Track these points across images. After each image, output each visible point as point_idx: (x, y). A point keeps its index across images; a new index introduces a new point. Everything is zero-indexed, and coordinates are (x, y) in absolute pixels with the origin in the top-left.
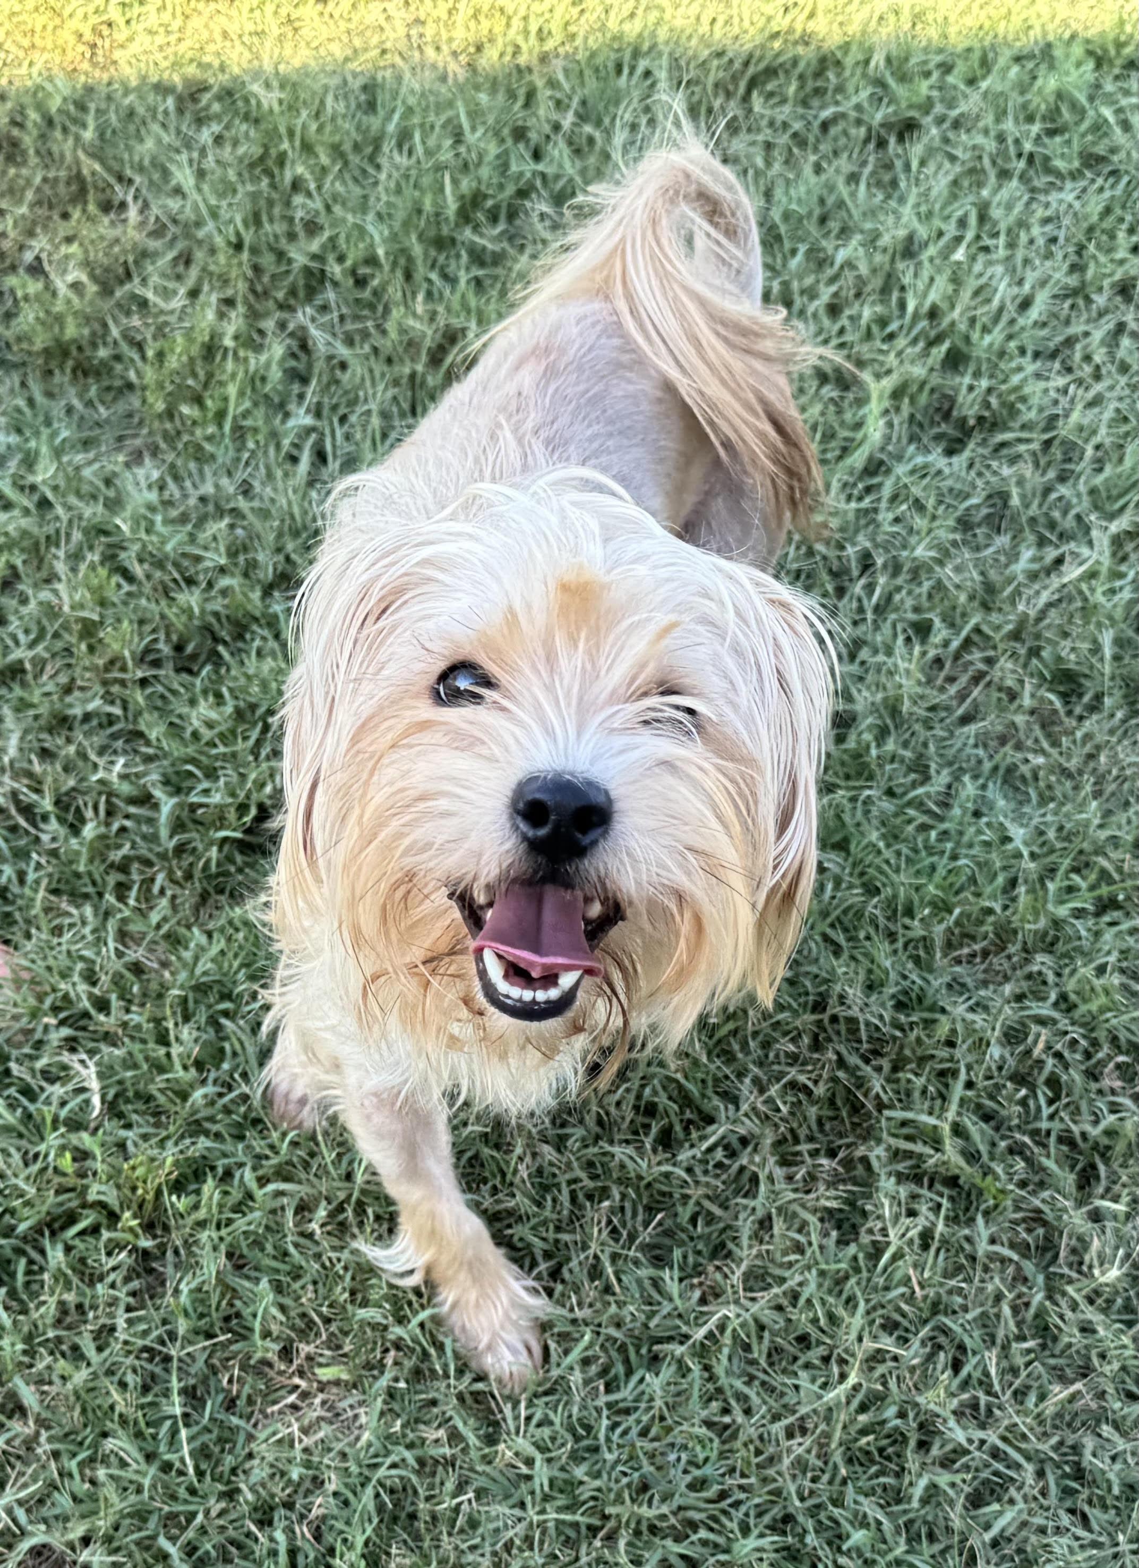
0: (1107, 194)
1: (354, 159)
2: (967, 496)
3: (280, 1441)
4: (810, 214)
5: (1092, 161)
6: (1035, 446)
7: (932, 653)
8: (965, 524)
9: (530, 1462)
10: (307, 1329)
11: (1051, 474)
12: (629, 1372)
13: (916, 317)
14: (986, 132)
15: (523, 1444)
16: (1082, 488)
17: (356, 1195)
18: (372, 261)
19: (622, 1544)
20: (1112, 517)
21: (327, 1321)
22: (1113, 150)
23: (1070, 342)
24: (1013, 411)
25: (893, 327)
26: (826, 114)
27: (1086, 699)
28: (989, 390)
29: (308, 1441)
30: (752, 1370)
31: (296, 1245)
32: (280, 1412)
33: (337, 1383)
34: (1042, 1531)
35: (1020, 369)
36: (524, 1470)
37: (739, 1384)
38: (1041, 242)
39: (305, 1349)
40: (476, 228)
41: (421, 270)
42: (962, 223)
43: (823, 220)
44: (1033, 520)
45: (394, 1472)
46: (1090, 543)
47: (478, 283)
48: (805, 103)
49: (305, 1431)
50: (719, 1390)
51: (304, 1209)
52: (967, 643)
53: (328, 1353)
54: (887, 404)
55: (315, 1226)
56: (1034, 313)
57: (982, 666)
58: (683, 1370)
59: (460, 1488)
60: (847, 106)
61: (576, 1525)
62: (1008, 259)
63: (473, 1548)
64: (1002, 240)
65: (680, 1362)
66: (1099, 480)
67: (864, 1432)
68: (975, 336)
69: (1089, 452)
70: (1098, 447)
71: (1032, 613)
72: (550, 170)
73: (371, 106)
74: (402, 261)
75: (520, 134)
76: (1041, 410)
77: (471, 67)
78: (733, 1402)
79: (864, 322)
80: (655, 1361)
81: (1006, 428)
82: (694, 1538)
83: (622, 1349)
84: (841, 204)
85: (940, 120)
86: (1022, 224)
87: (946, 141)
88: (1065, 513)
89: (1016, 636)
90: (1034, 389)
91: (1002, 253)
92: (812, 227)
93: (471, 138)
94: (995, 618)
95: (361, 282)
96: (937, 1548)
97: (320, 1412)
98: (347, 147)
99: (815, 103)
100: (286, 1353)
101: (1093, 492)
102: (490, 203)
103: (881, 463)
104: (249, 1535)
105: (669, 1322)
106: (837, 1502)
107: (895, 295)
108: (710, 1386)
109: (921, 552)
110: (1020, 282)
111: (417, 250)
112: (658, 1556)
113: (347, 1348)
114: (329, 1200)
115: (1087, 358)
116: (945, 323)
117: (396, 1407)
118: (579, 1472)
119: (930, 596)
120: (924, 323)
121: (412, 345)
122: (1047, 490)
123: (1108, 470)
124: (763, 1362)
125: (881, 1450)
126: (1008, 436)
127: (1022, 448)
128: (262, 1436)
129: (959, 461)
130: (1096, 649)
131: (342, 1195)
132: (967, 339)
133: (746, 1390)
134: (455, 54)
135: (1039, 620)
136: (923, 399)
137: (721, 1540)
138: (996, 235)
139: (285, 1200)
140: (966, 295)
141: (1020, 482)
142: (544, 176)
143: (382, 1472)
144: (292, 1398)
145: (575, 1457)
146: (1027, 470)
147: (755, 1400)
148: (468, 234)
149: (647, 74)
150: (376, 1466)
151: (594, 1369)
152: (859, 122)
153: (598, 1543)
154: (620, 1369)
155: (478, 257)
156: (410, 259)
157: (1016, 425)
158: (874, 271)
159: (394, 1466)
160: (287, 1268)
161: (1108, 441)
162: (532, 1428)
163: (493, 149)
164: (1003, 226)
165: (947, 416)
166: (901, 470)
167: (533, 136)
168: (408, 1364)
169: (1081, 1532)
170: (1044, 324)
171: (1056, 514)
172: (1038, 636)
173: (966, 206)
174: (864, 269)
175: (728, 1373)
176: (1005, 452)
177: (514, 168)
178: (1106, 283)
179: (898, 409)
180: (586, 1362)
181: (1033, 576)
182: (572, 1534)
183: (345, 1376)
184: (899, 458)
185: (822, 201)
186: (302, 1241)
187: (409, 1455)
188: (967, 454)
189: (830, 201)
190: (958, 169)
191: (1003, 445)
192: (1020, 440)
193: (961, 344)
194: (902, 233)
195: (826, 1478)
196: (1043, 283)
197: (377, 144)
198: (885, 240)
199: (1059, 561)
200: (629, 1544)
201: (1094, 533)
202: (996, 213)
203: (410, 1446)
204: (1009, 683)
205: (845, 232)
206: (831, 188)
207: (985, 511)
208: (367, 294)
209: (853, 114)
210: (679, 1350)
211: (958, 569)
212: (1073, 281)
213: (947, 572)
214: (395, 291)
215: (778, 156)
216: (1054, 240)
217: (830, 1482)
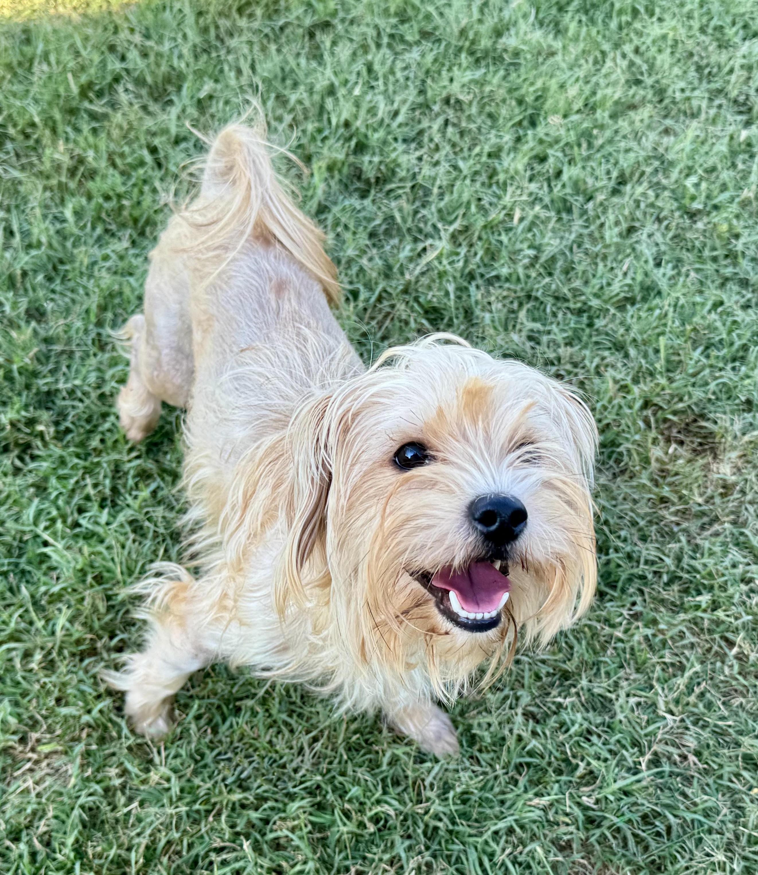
0: (435, 52)
1: (20, 71)
2: (374, 220)
3: (22, 792)
4: (276, 77)
5: (425, 35)
6: (408, 190)
7: (361, 305)
8: (372, 235)
9: (168, 780)
10: (34, 725)
11: (418, 204)
12: (224, 720)
13: (337, 126)
14: (368, 25)
15: (164, 770)
16: (433, 209)
17: (58, 643)
18: (33, 125)
19: (223, 817)
20: (451, 223)
21: (46, 718)
22: (435, 28)
23: (421, 133)
24: (394, 173)
25: (326, 133)
26: (281, 23)
27: (446, 321)
28: (381, 162)
29: (39, 789)
30: (293, 707)
31: (24, 678)
32: (23, 774)
33: (55, 752)
34: (457, 771)
35: (395, 149)
36: (166, 785)
37: (284, 716)
38: (402, 80)
39: (34, 736)
40: (91, 101)
41: (60, 128)
42: (358, 74)
43: (284, 79)
44: (409, 230)
45: (90, 798)
46: (440, 238)
47: (95, 131)
48: (270, 18)
49: (37, 783)
50: (275, 722)
51: (27, 655)
52: (380, 299)
53: (48, 736)
54: (326, 175)
55: (34, 666)
56: (400, 119)
57: (388, 309)
58: (254, 714)
59: (130, 800)
60: (292, 17)
61: (198, 812)
62: (386, 91)
63: (139, 835)
64: (381, 82)
65: (252, 709)
66: (442, 204)
67: (355, 732)
68: (370, 133)
69: (435, 190)
70: (440, 187)
71: (413, 279)
72: (131, 66)
73: (28, 41)
74: (50, 123)
75: (112, 48)
76: (408, 170)
77: (85, 15)
78: (283, 728)
79: (309, 133)
80: (238, 710)
81: (391, 182)
82: (266, 806)
83: (219, 707)
84: (292, 71)
85: (343, 21)
86: (392, 72)
87: (347, 31)
88: (426, 223)
89: (406, 291)
90: (403, 159)
91: (382, 88)
92: (277, 84)
93: (84, 53)
94: (394, 283)
95: (27, 136)
96: (400, 789)
97: (47, 770)
98: (15, 63)
99: (275, 17)
100: (23, 740)
101: (440, 211)
102: (97, 88)
103: (326, 207)
104: (8, 848)
105: (244, 689)
106: (343, 774)
107: (325, 117)
108: (269, 720)
109: (351, 252)
110: (393, 102)
111: (58, 116)
112: (245, 820)
113: (58, 732)
114: (42, 648)
115: (431, 140)
116: (354, 128)
117: (91, 760)
118: (197, 781)
119: (357, 275)
120: (342, 130)
121: (57, 168)
122: (416, 212)
123: (447, 198)
124: (298, 701)
125: (366, 741)
126: (393, 186)
127: (400, 192)
128: (11, 789)
129: (367, 202)
130: (447, 294)
131: (50, 645)
132: (366, 136)
133: (289, 720)
134: (75, 8)
135: (417, 282)
136: (345, 170)
137: (280, 805)
138: (377, 79)
139: (14, 653)
140: (363, 113)
141: (401, 210)
142: (127, 70)
143: (82, 800)
144: (28, 765)
145: (195, 773)
146: (403, 202)
147: (295, 725)
148: (86, 104)
149: (180, 11)
150: (78, 797)
151: (203, 722)
152: (299, 26)
153: (211, 819)
154: (218, 718)
155: (93, 116)
156: (54, 122)
157: (396, 180)
158: (313, 105)
159: (91, 795)
160: (19, 691)
161: (445, 183)
162: (169, 760)
163: (96, 58)
164: (380, 75)
165: (359, 178)
166: (335, 209)
167: (119, 49)
168: (95, 735)
169: (476, 768)
170: (407, 124)
171: (422, 225)
172: (417, 291)
173: (359, 66)
174: (307, 103)
175: (280, 711)
176: (392, 195)
177: (110, 67)
178: (438, 99)
179: (332, 177)
180: (198, 718)
181: (411, 259)
182: (197, 816)
183: (60, 748)
184: (335, 203)
185: (282, 69)
186: (27, 674)
187: (98, 788)
188: (371, 198)
189: (287, 69)
190: (355, 46)
191: (391, 191)
192: (399, 188)
193: (363, 140)
194: (326, 83)
195: (337, 761)
196: (404, 102)
197: (31, 61)
198: (318, 87)
199: (424, 250)
200: (229, 816)
201: (442, 233)
202: (376, 67)
203: (98, 782)
204: (404, 317)
205: (295, 85)
206: (287, 62)
207: (384, 227)
208: (31, 142)
209: (296, 22)
210: (250, 703)
211: (371, 259)
212: (420, 99)
213: (364, 262)
214: (46, 140)
215: (256, 48)
216: (407, 79)
217: (340, 763)
